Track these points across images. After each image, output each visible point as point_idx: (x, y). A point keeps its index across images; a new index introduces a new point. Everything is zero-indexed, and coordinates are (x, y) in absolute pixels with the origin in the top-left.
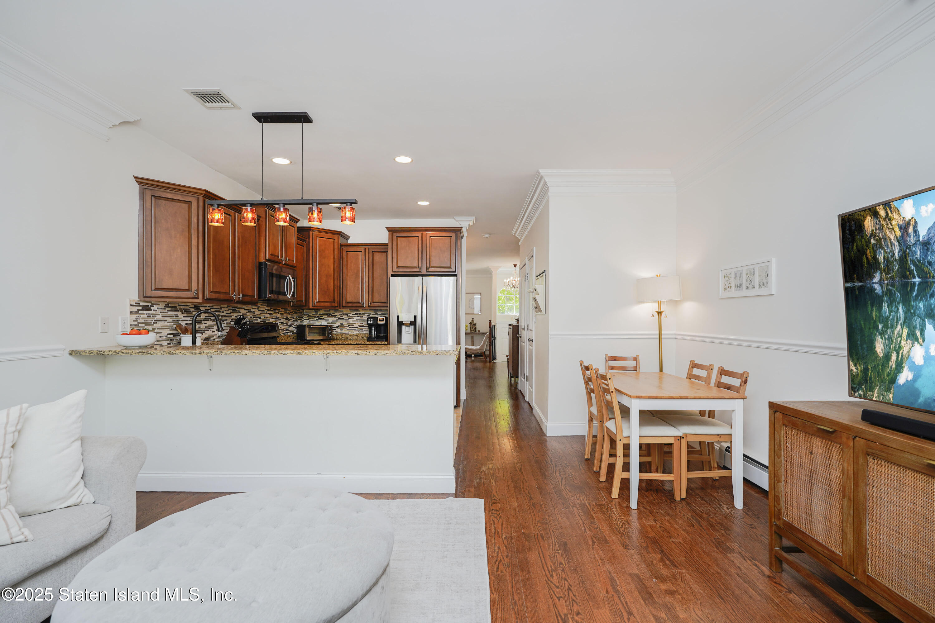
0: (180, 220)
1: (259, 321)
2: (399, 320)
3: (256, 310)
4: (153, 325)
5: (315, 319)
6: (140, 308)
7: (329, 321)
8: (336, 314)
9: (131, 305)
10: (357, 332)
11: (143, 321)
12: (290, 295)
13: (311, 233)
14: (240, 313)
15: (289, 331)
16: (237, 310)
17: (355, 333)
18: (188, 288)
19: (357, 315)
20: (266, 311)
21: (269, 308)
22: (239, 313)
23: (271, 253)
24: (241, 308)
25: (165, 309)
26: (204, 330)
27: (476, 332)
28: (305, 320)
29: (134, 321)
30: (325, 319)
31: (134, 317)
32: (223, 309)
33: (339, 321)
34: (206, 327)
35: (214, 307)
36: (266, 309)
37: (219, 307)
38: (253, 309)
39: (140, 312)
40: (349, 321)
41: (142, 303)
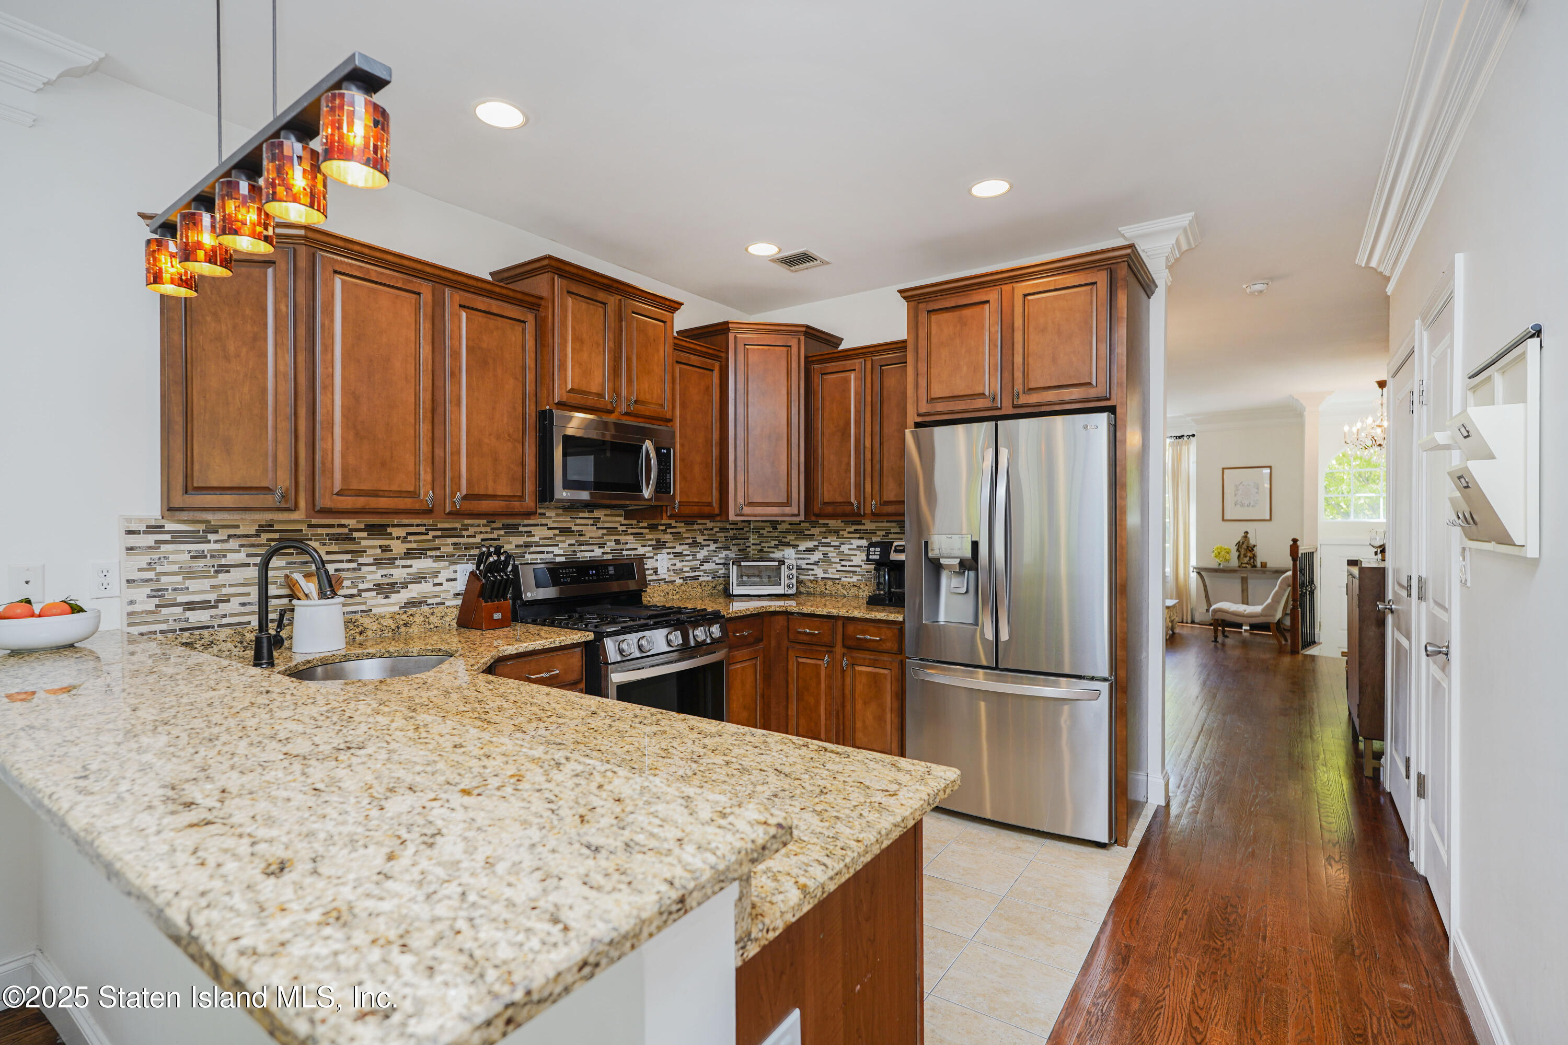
1: (598, 552)
2: (930, 555)
3: (589, 527)
4: (215, 577)
5: (773, 543)
6: (167, 537)
7: (800, 548)
8: (813, 531)
9: (130, 532)
10: (860, 577)
11: (174, 568)
12: (647, 489)
13: (731, 336)
14: (533, 536)
15: (701, 573)
16: (521, 529)
17: (855, 579)
18: (267, 486)
19: (858, 535)
20: (621, 528)
21: (634, 522)
22: (528, 536)
23: (569, 387)
24: (537, 525)
25: (258, 536)
26: (401, 583)
27: (1255, 566)
28: (753, 544)
29: (140, 570)
30: (792, 543)
31: (142, 560)
32: (471, 531)
33: (820, 548)
34: (408, 574)
35: (439, 526)
36: (621, 525)
37: (458, 526)
38: (576, 525)
39: (164, 547)
40: (841, 549)
41: (169, 526)
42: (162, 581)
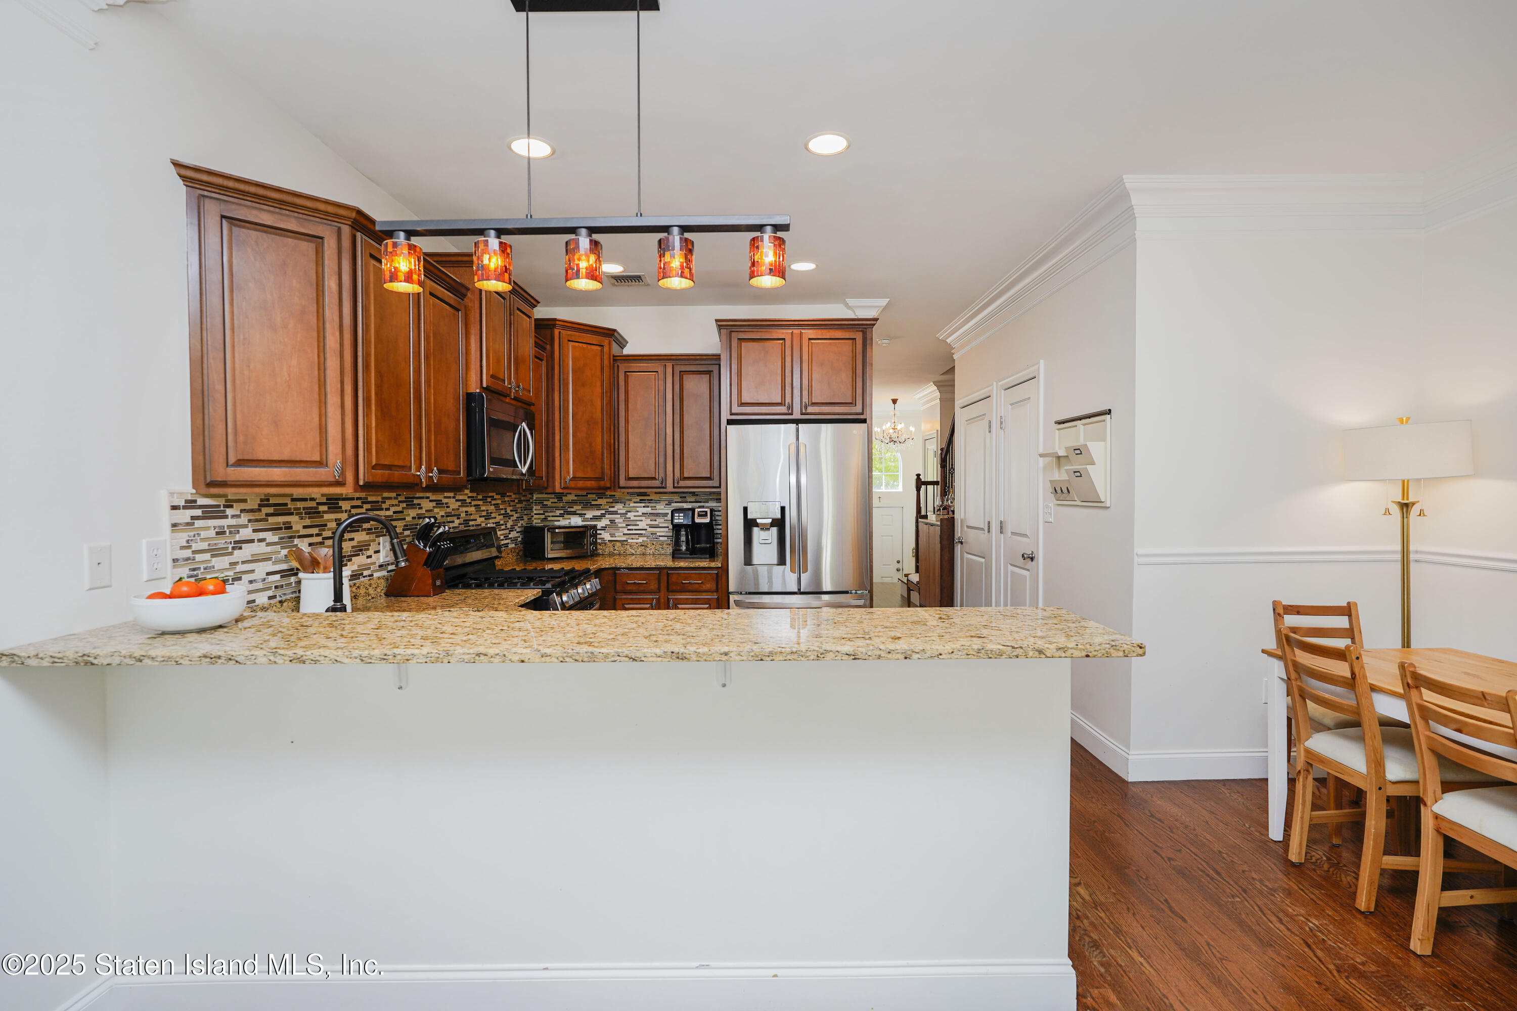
0: (295, 283)
1: (457, 523)
2: (749, 517)
4: (231, 554)
5: (558, 512)
6: (198, 512)
7: (586, 517)
8: (600, 501)
9: (174, 508)
10: (645, 539)
11: (204, 546)
12: (524, 465)
13: (556, 332)
16: (416, 501)
17: (641, 540)
18: (318, 459)
19: (643, 505)
20: (468, 501)
21: (475, 495)
23: (491, 373)
25: (260, 510)
26: (349, 556)
28: (535, 514)
29: (182, 548)
30: (578, 512)
31: (182, 537)
32: (388, 502)
33: (607, 516)
34: (353, 547)
35: (370, 499)
36: (469, 497)
37: (379, 499)
38: (445, 497)
39: (198, 523)
40: (627, 516)
41: (202, 501)
42: (197, 560)
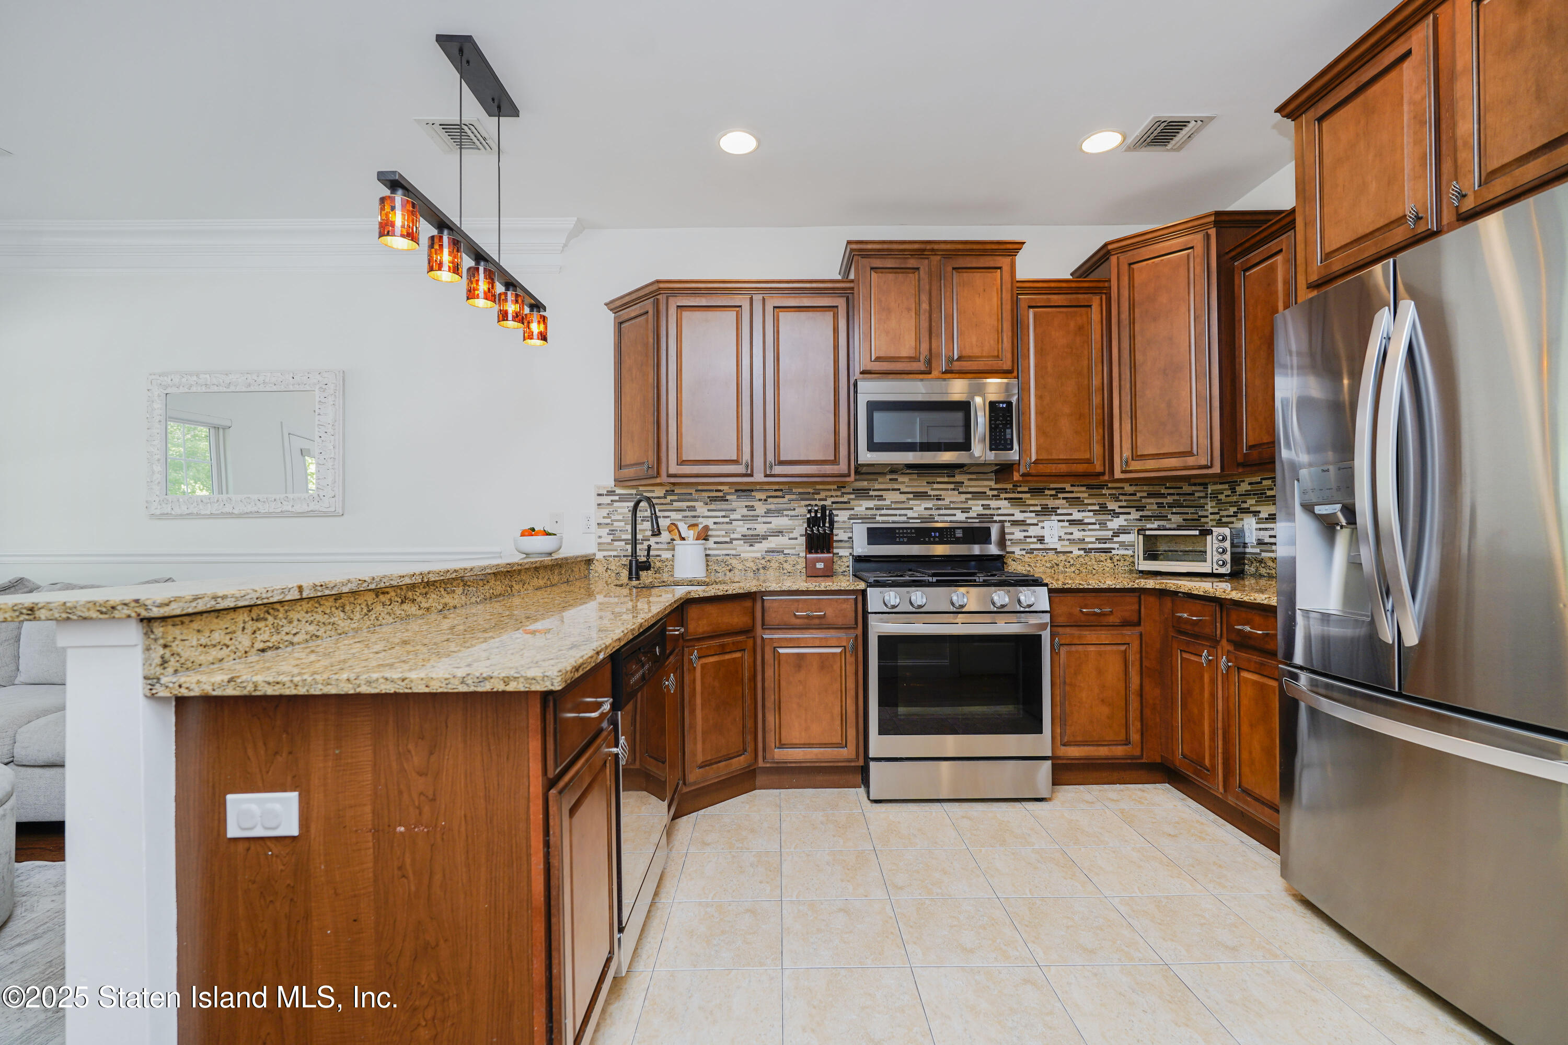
1: (960, 516)
3: (950, 492)
5: (1232, 510)
6: (617, 498)
7: (1261, 515)
9: (599, 495)
11: (620, 517)
14: (885, 499)
15: (1116, 546)
16: (872, 493)
20: (990, 493)
21: (1010, 486)
22: (878, 500)
24: (889, 490)
25: (665, 498)
28: (1211, 514)
29: (604, 517)
30: (1252, 509)
31: (604, 512)
34: (768, 529)
36: (991, 489)
37: (812, 490)
38: (932, 490)
39: (616, 504)
41: (619, 491)
42: (614, 525)
